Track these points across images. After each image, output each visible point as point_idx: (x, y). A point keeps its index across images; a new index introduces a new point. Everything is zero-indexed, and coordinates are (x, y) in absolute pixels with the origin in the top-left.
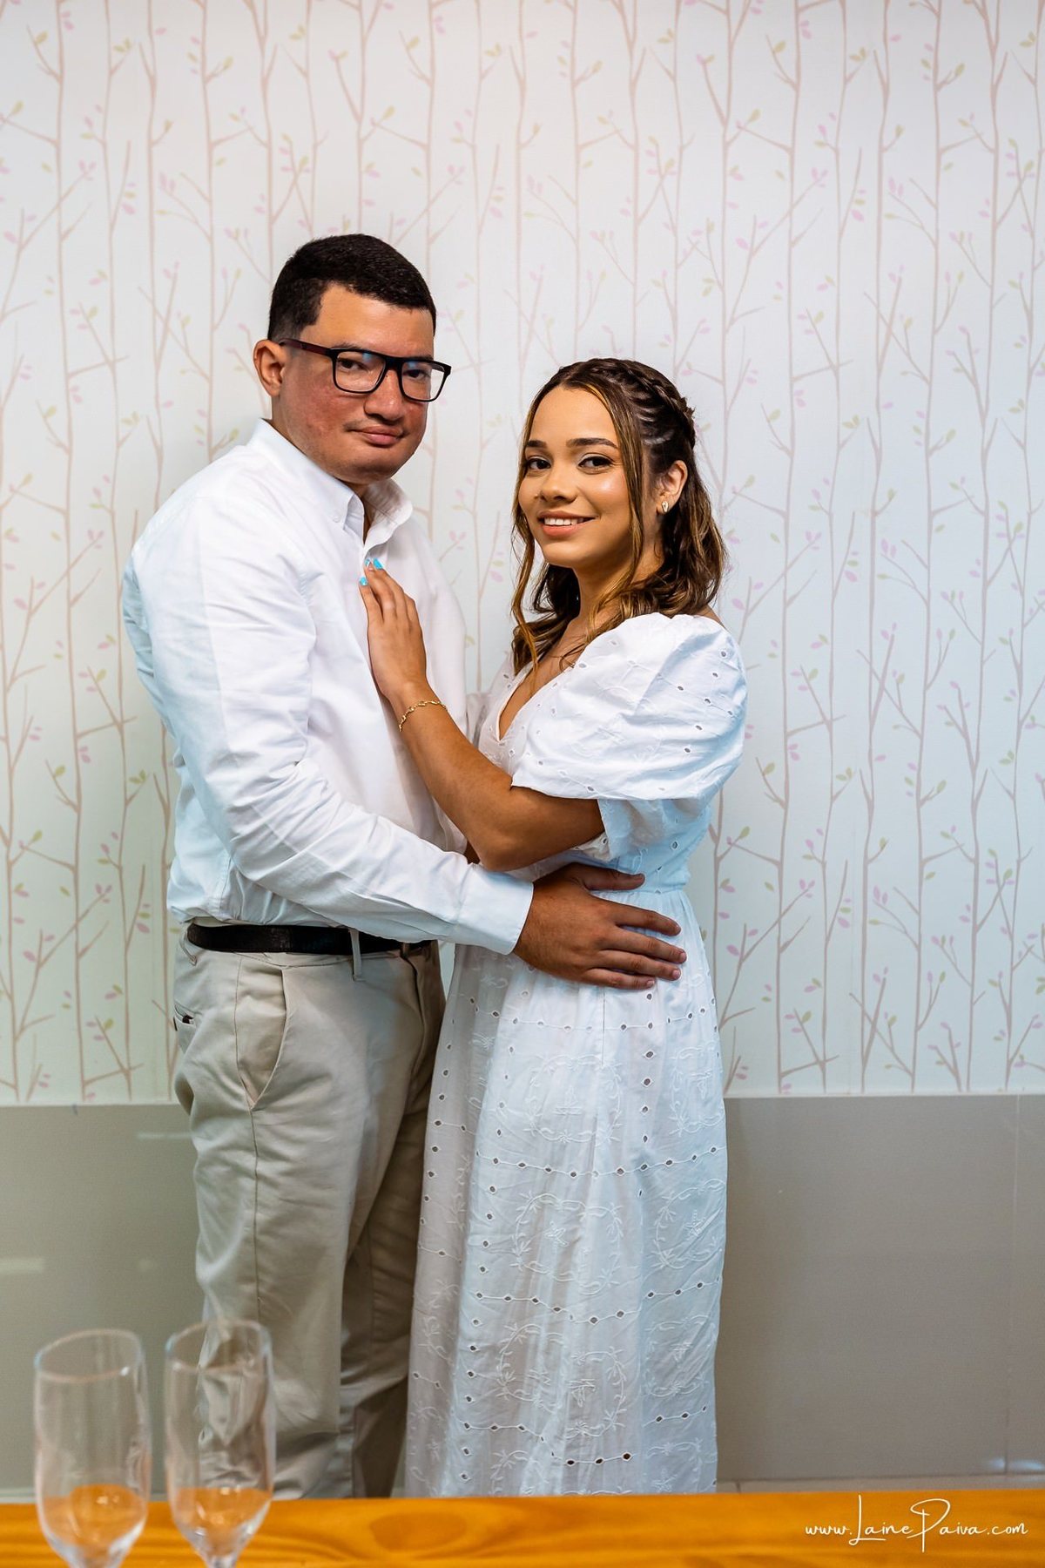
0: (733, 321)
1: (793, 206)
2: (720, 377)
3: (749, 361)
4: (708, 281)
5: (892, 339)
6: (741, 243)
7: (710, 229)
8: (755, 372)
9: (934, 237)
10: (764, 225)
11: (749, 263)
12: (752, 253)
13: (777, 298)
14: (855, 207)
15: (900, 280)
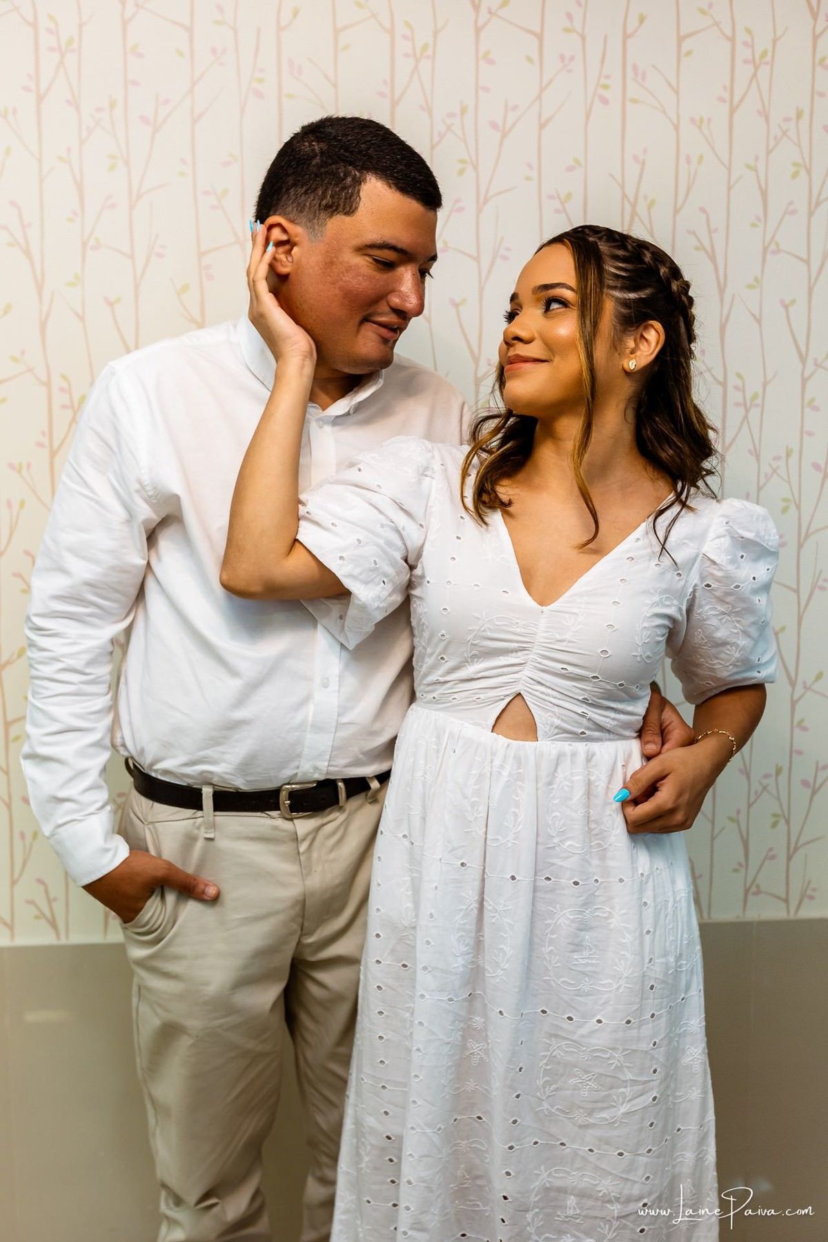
0: (486, 201)
1: (542, 90)
2: (475, 255)
3: (503, 238)
4: (463, 161)
5: (636, 219)
6: (494, 126)
7: (463, 111)
8: (508, 249)
9: (675, 122)
10: (515, 108)
11: (501, 144)
12: (504, 135)
13: (528, 178)
14: (601, 91)
15: (643, 163)
